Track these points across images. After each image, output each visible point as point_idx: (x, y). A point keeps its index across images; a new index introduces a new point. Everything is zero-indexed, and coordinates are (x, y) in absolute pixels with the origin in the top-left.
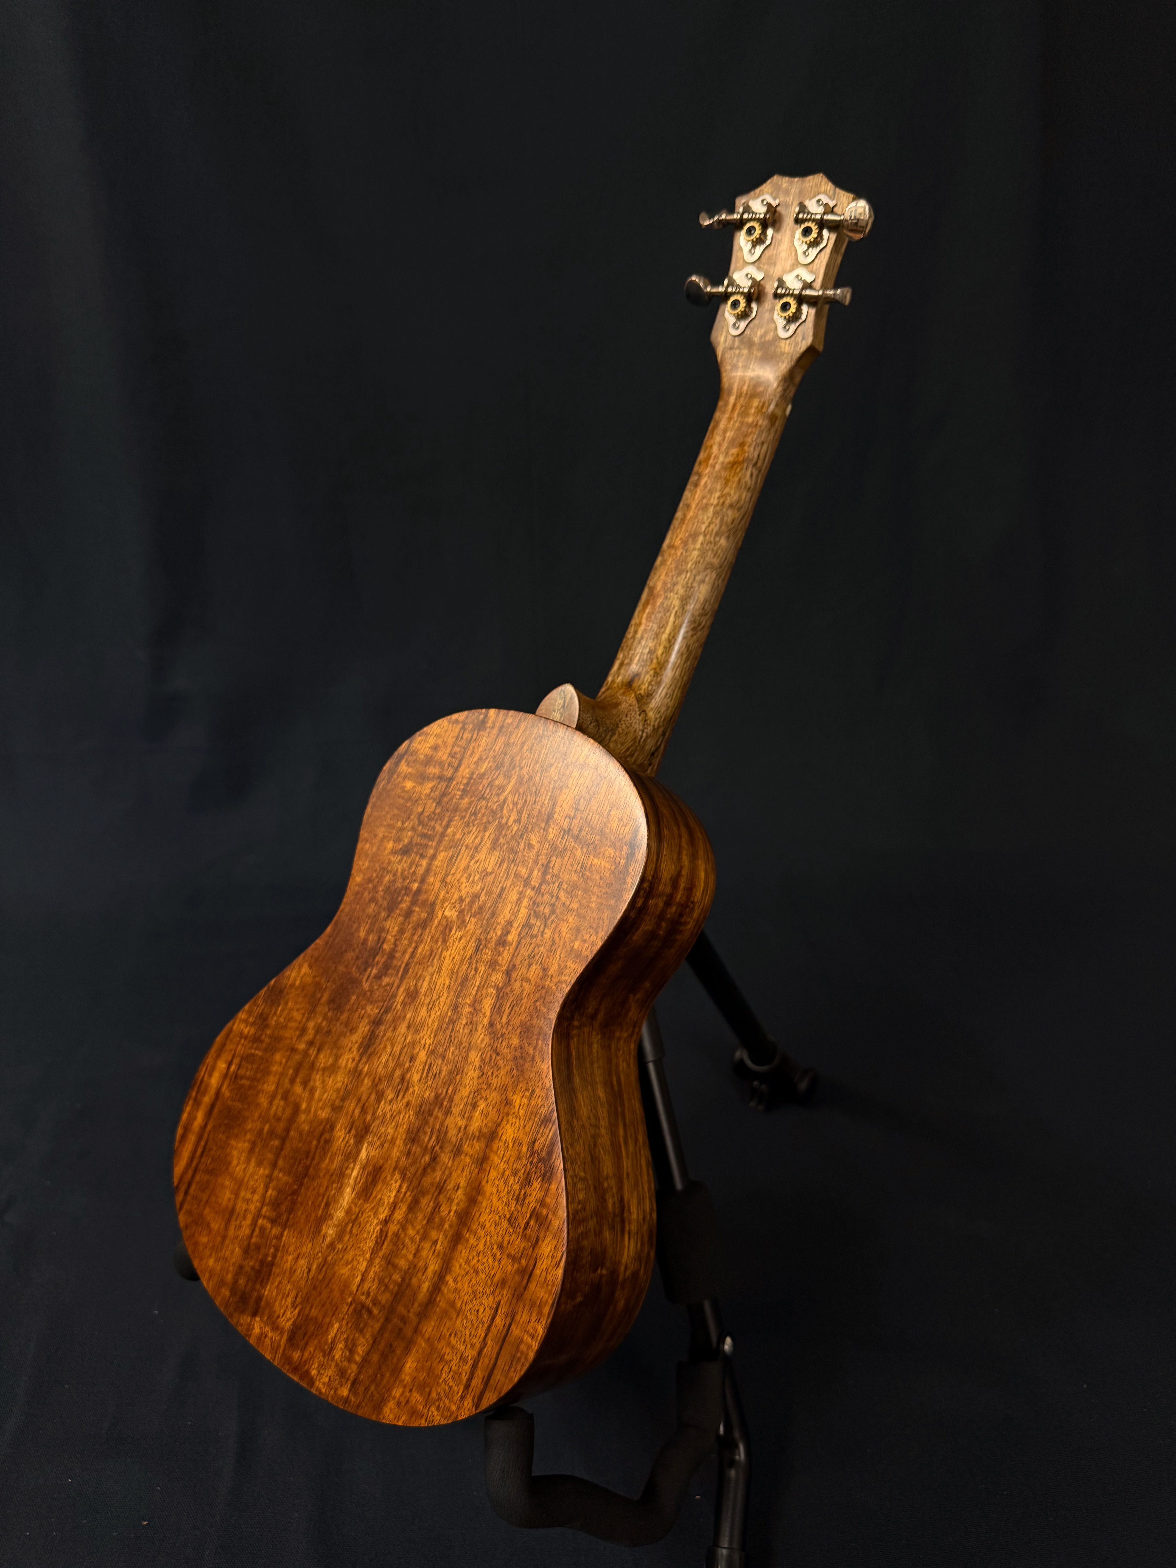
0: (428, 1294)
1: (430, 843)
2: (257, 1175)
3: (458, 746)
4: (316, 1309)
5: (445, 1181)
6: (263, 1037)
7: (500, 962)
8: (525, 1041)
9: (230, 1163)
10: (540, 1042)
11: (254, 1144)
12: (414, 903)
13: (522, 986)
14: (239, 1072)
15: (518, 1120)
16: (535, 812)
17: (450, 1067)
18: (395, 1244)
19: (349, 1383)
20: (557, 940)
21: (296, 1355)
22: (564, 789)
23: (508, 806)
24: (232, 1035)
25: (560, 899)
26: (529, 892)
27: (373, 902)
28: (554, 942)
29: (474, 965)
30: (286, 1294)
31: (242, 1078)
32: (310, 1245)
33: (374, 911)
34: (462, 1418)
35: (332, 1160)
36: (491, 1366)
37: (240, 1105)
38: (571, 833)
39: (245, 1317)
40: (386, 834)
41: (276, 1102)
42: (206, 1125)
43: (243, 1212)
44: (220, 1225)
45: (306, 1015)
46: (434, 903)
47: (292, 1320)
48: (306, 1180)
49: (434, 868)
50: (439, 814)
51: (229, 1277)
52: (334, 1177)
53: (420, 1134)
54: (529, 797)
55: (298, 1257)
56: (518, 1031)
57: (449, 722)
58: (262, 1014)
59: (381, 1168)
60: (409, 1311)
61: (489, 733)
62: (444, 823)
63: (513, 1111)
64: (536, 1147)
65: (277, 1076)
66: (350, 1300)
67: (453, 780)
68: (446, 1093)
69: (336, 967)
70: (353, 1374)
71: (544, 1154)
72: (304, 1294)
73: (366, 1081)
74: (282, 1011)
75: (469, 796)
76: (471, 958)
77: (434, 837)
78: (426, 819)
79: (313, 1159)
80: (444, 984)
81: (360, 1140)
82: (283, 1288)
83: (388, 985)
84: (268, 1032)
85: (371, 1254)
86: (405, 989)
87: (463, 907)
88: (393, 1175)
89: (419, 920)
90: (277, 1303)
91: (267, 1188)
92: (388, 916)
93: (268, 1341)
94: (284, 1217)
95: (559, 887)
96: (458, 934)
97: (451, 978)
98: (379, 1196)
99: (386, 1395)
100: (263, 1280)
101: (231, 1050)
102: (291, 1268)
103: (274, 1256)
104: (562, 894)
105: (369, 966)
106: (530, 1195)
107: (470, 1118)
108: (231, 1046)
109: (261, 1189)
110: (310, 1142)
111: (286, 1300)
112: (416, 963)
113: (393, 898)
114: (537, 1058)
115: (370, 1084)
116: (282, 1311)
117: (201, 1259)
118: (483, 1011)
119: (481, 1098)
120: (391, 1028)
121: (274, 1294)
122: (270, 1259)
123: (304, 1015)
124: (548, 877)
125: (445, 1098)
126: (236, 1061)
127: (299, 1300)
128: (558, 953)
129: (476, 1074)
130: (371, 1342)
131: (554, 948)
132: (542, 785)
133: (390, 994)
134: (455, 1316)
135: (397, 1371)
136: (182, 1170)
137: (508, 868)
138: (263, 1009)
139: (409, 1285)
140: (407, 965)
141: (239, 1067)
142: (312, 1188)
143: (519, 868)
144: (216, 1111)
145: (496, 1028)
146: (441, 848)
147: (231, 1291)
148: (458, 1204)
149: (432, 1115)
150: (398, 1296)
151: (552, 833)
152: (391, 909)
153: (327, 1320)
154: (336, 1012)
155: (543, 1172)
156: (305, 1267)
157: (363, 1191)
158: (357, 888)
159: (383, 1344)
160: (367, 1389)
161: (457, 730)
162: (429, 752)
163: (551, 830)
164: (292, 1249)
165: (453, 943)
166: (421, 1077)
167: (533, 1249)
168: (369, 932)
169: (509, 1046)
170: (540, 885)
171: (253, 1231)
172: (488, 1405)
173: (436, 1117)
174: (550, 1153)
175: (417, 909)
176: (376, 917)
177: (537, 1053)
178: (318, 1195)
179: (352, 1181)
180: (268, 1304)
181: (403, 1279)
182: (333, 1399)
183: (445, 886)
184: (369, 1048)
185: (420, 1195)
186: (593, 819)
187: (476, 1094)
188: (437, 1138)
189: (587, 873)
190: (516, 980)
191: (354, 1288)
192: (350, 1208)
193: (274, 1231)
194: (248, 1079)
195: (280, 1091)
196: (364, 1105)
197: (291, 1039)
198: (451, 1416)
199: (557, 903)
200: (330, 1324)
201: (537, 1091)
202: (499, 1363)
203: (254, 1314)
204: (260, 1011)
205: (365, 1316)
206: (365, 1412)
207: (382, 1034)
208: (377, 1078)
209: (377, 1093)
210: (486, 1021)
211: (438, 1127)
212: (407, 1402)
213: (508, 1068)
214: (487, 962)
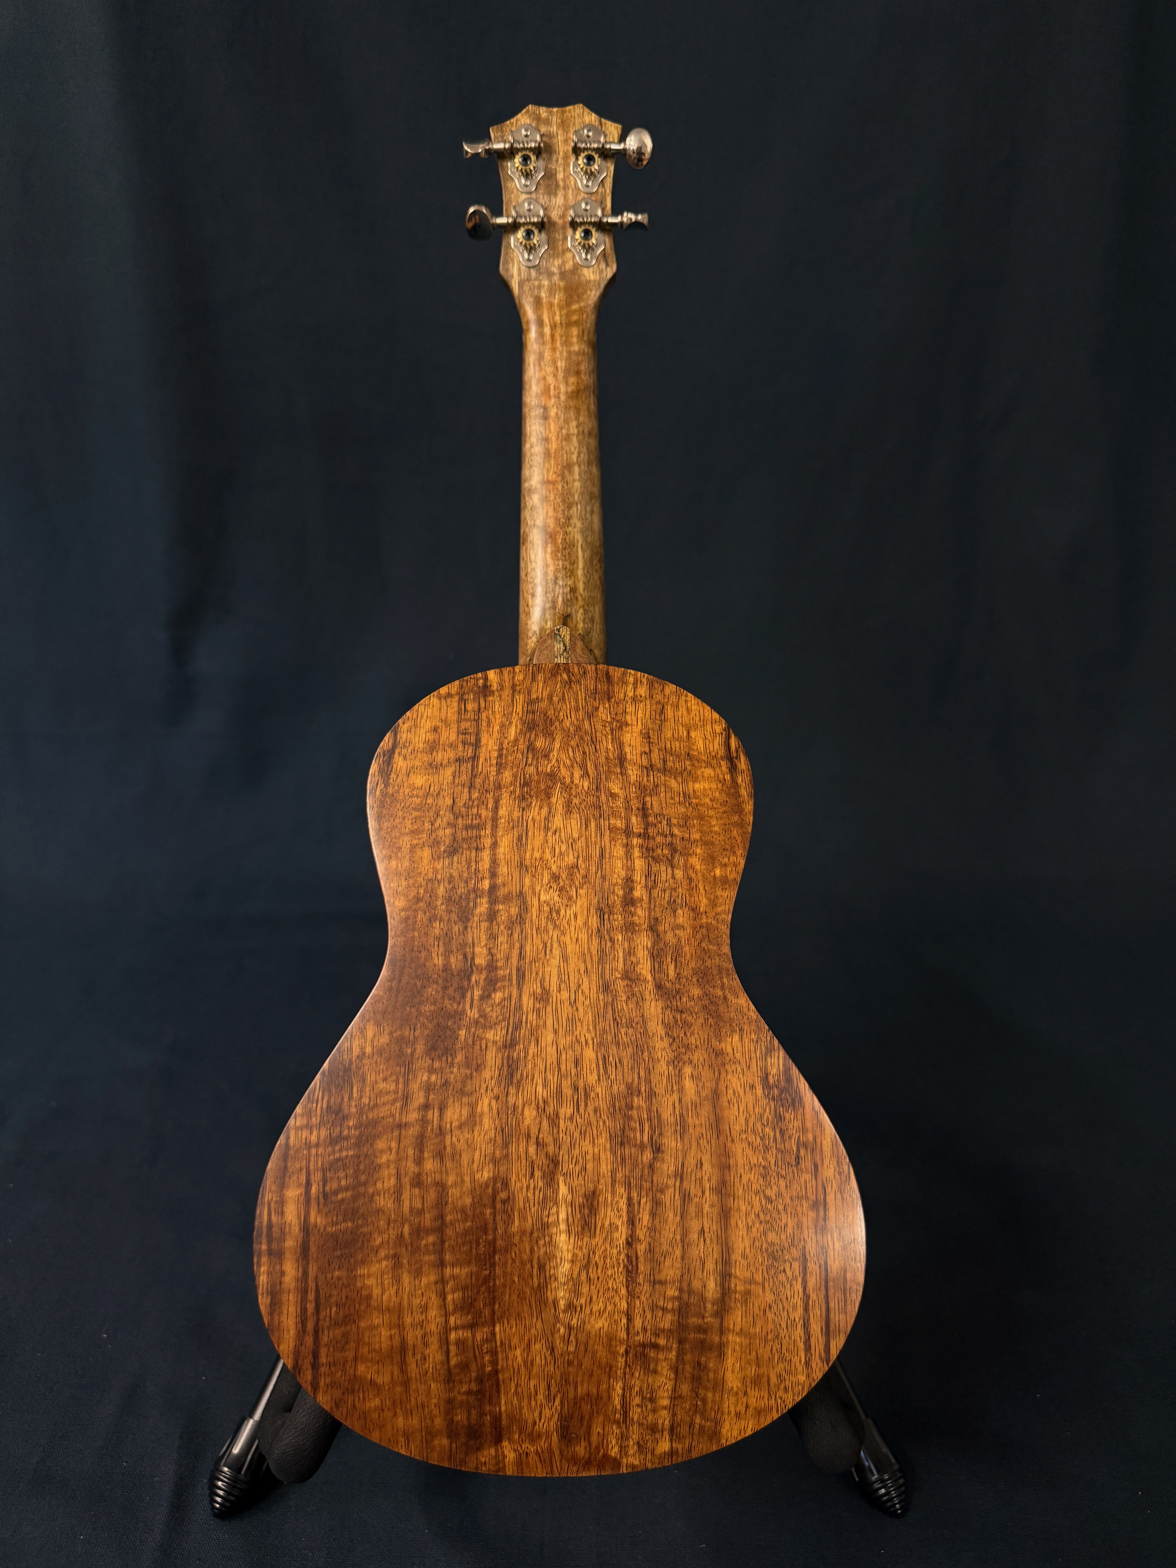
0: (718, 1288)
1: (483, 833)
2: (420, 1289)
3: (466, 720)
4: (582, 1385)
5: (683, 1165)
6: (346, 1132)
7: (638, 922)
8: (707, 986)
9: (369, 1297)
10: (725, 980)
11: (396, 1257)
12: (493, 901)
13: (675, 935)
14: (327, 1188)
15: (738, 1065)
16: (603, 760)
17: (630, 1051)
18: (652, 1260)
19: (666, 1433)
20: (693, 876)
21: (581, 1450)
22: (624, 727)
23: (564, 764)
24: (292, 1152)
25: (676, 835)
26: (635, 841)
27: (435, 920)
28: (691, 880)
29: (607, 937)
30: (533, 1393)
31: (336, 1193)
32: (539, 1323)
33: (442, 929)
34: (816, 1382)
35: (523, 1218)
36: (824, 1314)
37: (350, 1224)
38: (654, 768)
39: (486, 1452)
40: (415, 842)
41: (406, 1195)
42: (305, 1273)
43: (420, 1339)
44: (392, 1373)
45: (401, 1080)
46: (521, 892)
47: (556, 1416)
48: (497, 1258)
49: (501, 856)
50: (479, 799)
51: (439, 1422)
52: (535, 1235)
53: (627, 1132)
54: (586, 748)
55: (529, 1345)
56: (695, 980)
57: (440, 697)
58: (329, 1107)
59: (594, 1193)
60: (703, 1317)
61: (500, 696)
62: (490, 806)
63: (728, 1059)
64: (771, 1080)
65: (392, 1166)
66: (622, 1350)
67: (478, 758)
68: (639, 1078)
69: (418, 1010)
70: (667, 1422)
71: (782, 1083)
72: (558, 1379)
73: (527, 1112)
74: (362, 1090)
75: (508, 768)
76: (599, 931)
77: (485, 824)
78: (463, 810)
79: (495, 1229)
80: (579, 971)
81: (550, 1178)
82: (525, 1390)
83: (504, 999)
84: (351, 1124)
85: (627, 1287)
86: (530, 995)
87: (562, 884)
88: (613, 1193)
89: (510, 917)
90: (525, 1410)
91: (443, 1296)
92: (466, 928)
93: (532, 1458)
94: (487, 1312)
95: (669, 824)
96: (570, 912)
97: (585, 961)
98: (607, 1223)
99: (719, 1417)
100: (491, 1397)
101: (301, 1169)
102: (525, 1363)
103: (494, 1363)
104: (676, 831)
105: (467, 991)
106: (787, 1129)
107: (681, 1090)
108: (298, 1166)
109: (434, 1300)
110: (482, 1214)
111: (536, 1400)
112: (531, 963)
113: (461, 907)
114: (729, 996)
115: (534, 1113)
116: (536, 1414)
117: (382, 1427)
118: (642, 978)
119: (684, 1063)
120: (532, 1044)
121: (515, 1402)
122: (488, 1369)
123: (397, 1082)
124: (651, 819)
125: (639, 1083)
126: (316, 1177)
127: (553, 1389)
128: (701, 888)
129: (666, 1043)
130: (673, 1376)
131: (693, 884)
132: (596, 732)
133: (512, 1008)
134: (761, 1291)
135: (719, 1385)
136: (292, 1345)
137: (598, 827)
138: (328, 1102)
139: (690, 1292)
140: (518, 970)
141: (325, 1182)
142: (510, 1262)
143: (611, 822)
144: (313, 1249)
145: (667, 988)
146: (500, 834)
147: (449, 1437)
148: (709, 1180)
149: (632, 1108)
150: (683, 1311)
151: (633, 773)
152: (465, 917)
153: (604, 1387)
154: (444, 1058)
155: (790, 1101)
156: (545, 1350)
157: (583, 1228)
158: (403, 913)
159: (688, 1368)
160: (691, 1425)
161: (455, 704)
162: (431, 737)
163: (630, 772)
164: (515, 1341)
165: (568, 924)
166: (599, 1076)
167: (816, 1178)
168: (448, 953)
169: (691, 998)
170: (646, 829)
171: (448, 1352)
172: (838, 1352)
173: (639, 1108)
174: (789, 1080)
175: (501, 907)
176: (447, 937)
177: (727, 992)
178: (523, 1264)
179: (563, 1227)
180: (512, 1418)
181: (681, 1290)
182: (653, 1464)
183: (527, 870)
184: (512, 1076)
185: (658, 1195)
186: (673, 747)
187: (676, 1062)
188: (651, 1126)
189: (694, 801)
190: (666, 932)
191: (623, 1335)
192: (575, 1255)
193: (479, 1336)
194: (347, 1189)
195: (406, 1180)
196: (537, 1138)
197: (393, 1116)
198: (803, 1388)
199: (675, 841)
200: (610, 1389)
201: (745, 1028)
202: (832, 1305)
203: (498, 1440)
204: (325, 1106)
205: (652, 1354)
206: (703, 1448)
207: (522, 1055)
208: (541, 1101)
209: (549, 1118)
210: (651, 986)
211: (646, 1116)
212: (747, 1407)
213: (701, 1020)
214: (622, 927)
